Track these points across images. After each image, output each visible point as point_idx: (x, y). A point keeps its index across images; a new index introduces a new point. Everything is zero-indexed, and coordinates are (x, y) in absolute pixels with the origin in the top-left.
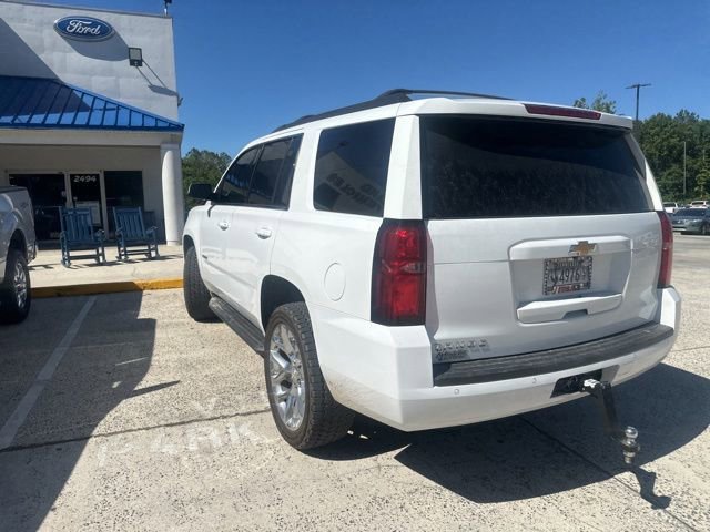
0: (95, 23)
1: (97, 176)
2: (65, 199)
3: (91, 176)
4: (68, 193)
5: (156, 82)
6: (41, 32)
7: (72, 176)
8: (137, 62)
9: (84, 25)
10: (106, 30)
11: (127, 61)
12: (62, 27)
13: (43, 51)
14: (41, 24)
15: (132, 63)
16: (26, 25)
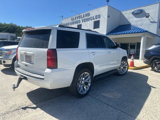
0: (139, 10)
1: (135, 44)
2: (128, 48)
3: (134, 44)
4: (129, 47)
5: (152, 21)
6: (129, 15)
7: (131, 44)
8: (147, 17)
9: (137, 11)
10: (142, 11)
11: (145, 17)
12: (133, 13)
13: (129, 19)
14: (130, 13)
15: (146, 17)
16: (127, 14)
